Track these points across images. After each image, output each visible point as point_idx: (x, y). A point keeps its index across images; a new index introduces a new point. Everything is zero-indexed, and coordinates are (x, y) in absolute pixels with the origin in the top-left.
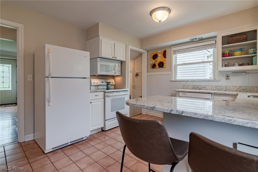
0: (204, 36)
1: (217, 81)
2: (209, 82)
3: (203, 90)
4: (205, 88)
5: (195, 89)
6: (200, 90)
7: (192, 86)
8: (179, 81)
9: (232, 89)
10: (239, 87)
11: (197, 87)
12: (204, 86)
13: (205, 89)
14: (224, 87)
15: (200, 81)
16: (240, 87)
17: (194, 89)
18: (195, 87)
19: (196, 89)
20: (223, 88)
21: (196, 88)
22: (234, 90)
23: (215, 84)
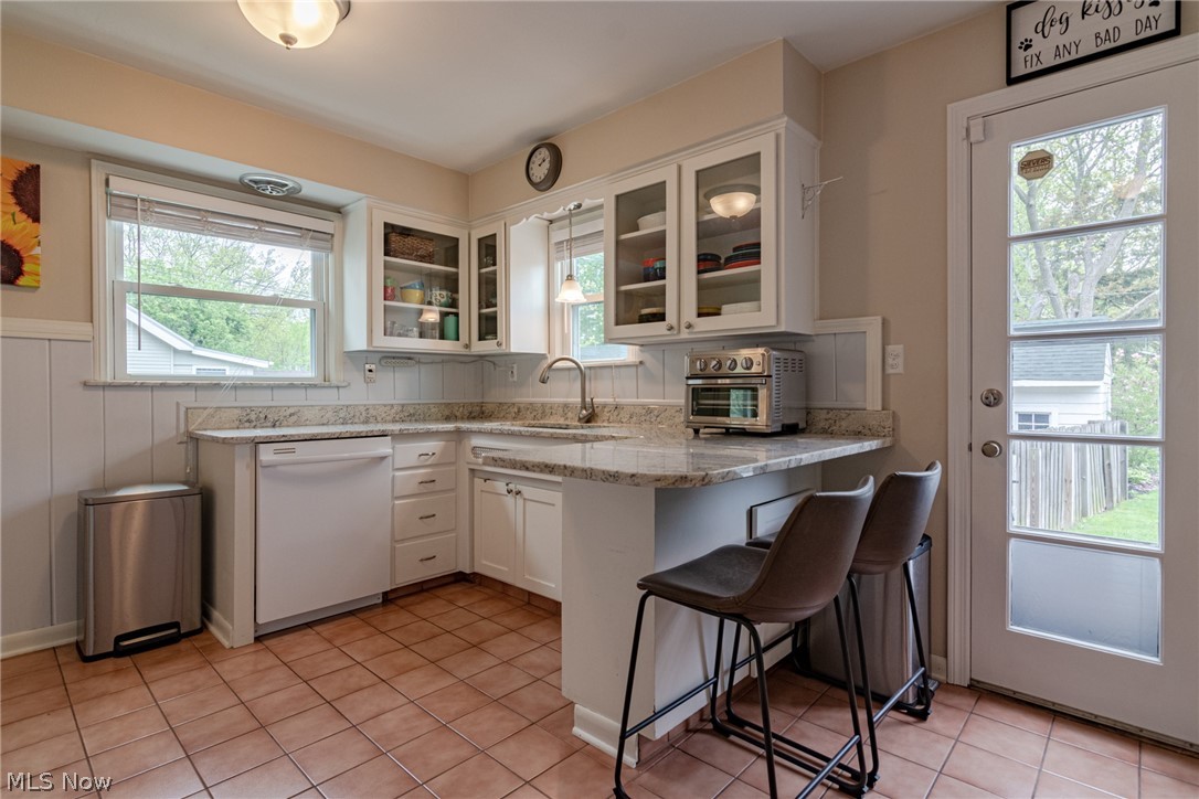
0: (311, 189)
1: (338, 387)
2: (310, 391)
3: (288, 426)
4: (294, 417)
5: (254, 424)
6: (274, 426)
7: (236, 411)
8: (161, 384)
9: (384, 415)
10: (400, 408)
11: (262, 416)
12: (292, 410)
13: (296, 424)
14: (362, 409)
15: (272, 388)
16: (403, 406)
17: (247, 424)
18: (253, 417)
19: (255, 427)
20: (358, 414)
21: (258, 419)
22: (388, 418)
23: (329, 398)
